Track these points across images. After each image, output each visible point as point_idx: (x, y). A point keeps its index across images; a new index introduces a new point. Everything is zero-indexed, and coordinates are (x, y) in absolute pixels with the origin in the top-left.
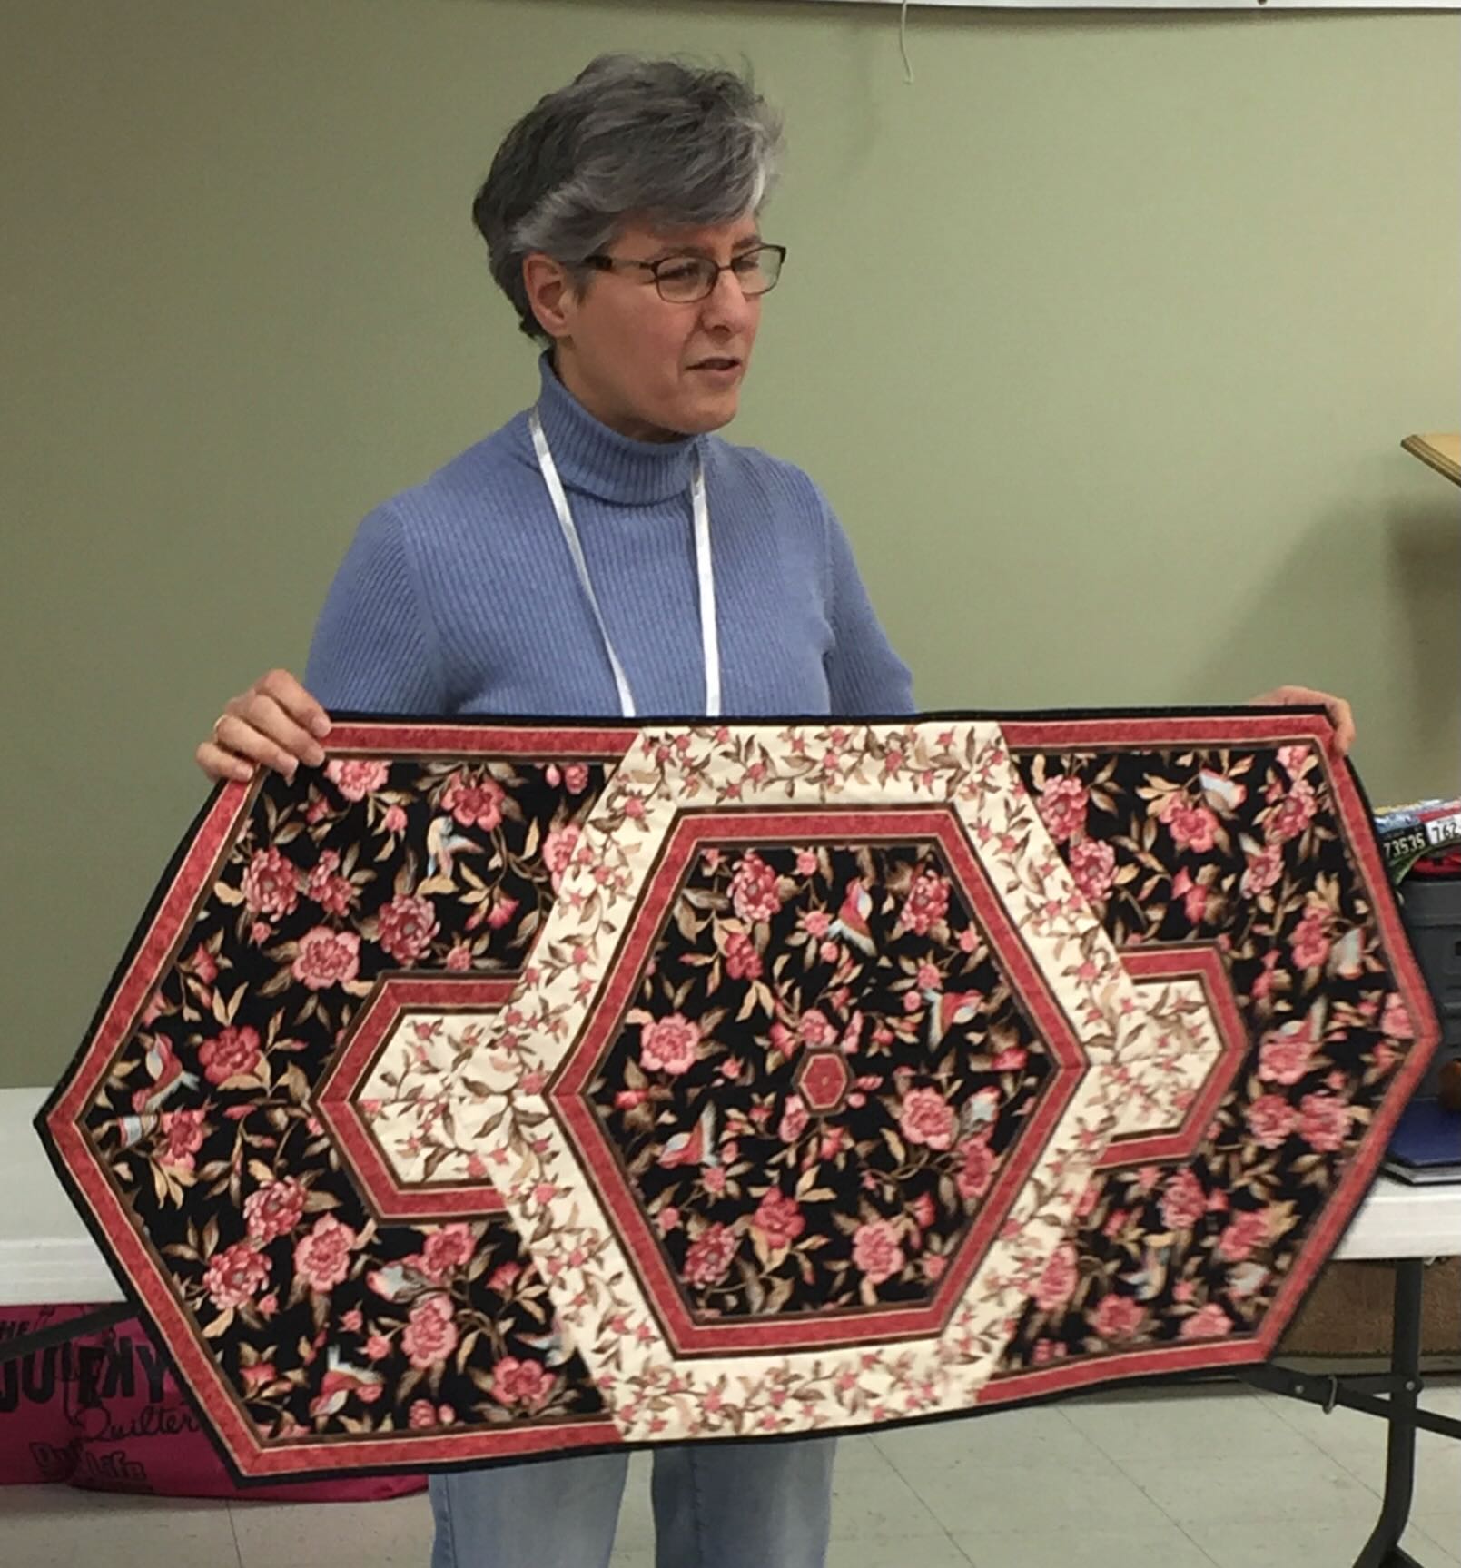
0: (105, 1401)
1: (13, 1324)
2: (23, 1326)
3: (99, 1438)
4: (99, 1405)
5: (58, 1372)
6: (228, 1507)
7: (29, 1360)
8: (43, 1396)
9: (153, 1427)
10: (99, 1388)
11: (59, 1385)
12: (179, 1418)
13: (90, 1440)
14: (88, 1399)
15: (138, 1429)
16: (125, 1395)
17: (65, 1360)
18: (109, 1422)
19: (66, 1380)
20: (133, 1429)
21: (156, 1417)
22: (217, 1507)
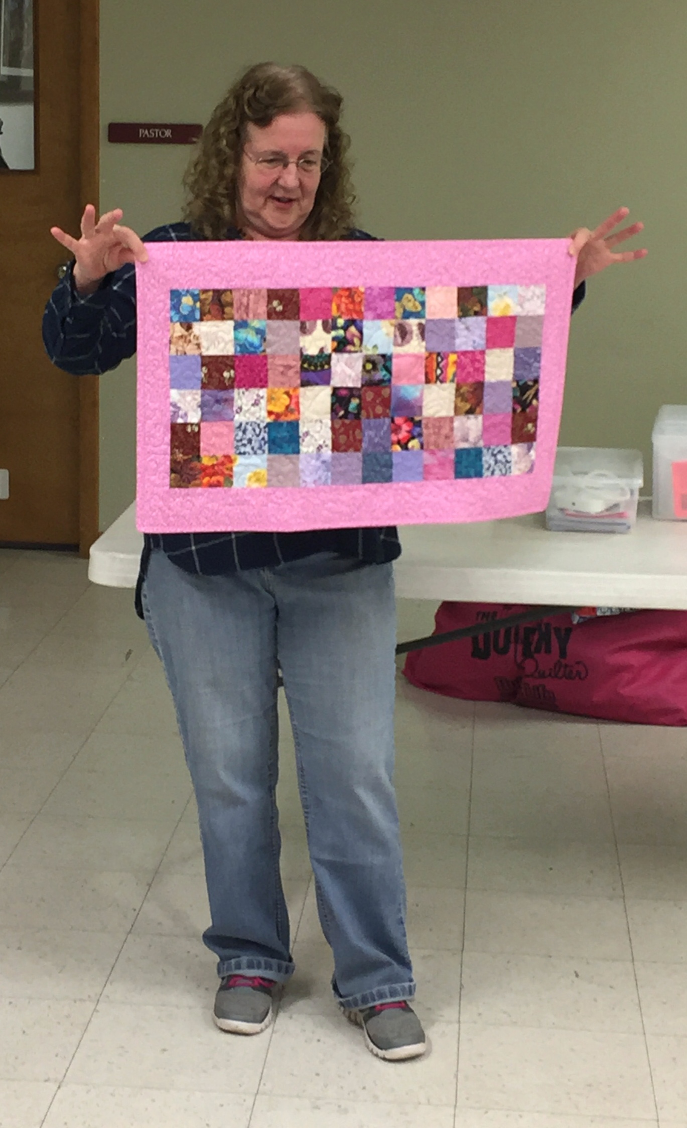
0: (536, 656)
1: (489, 613)
2: (495, 614)
3: (532, 675)
4: (532, 657)
5: (512, 639)
6: (597, 723)
7: (497, 633)
8: (505, 651)
9: (560, 674)
10: (533, 649)
11: (512, 646)
12: (574, 672)
13: (527, 676)
14: (527, 654)
15: (553, 675)
16: (546, 652)
17: (517, 634)
18: (537, 667)
19: (516, 642)
20: (550, 675)
21: (562, 669)
22: (592, 723)
